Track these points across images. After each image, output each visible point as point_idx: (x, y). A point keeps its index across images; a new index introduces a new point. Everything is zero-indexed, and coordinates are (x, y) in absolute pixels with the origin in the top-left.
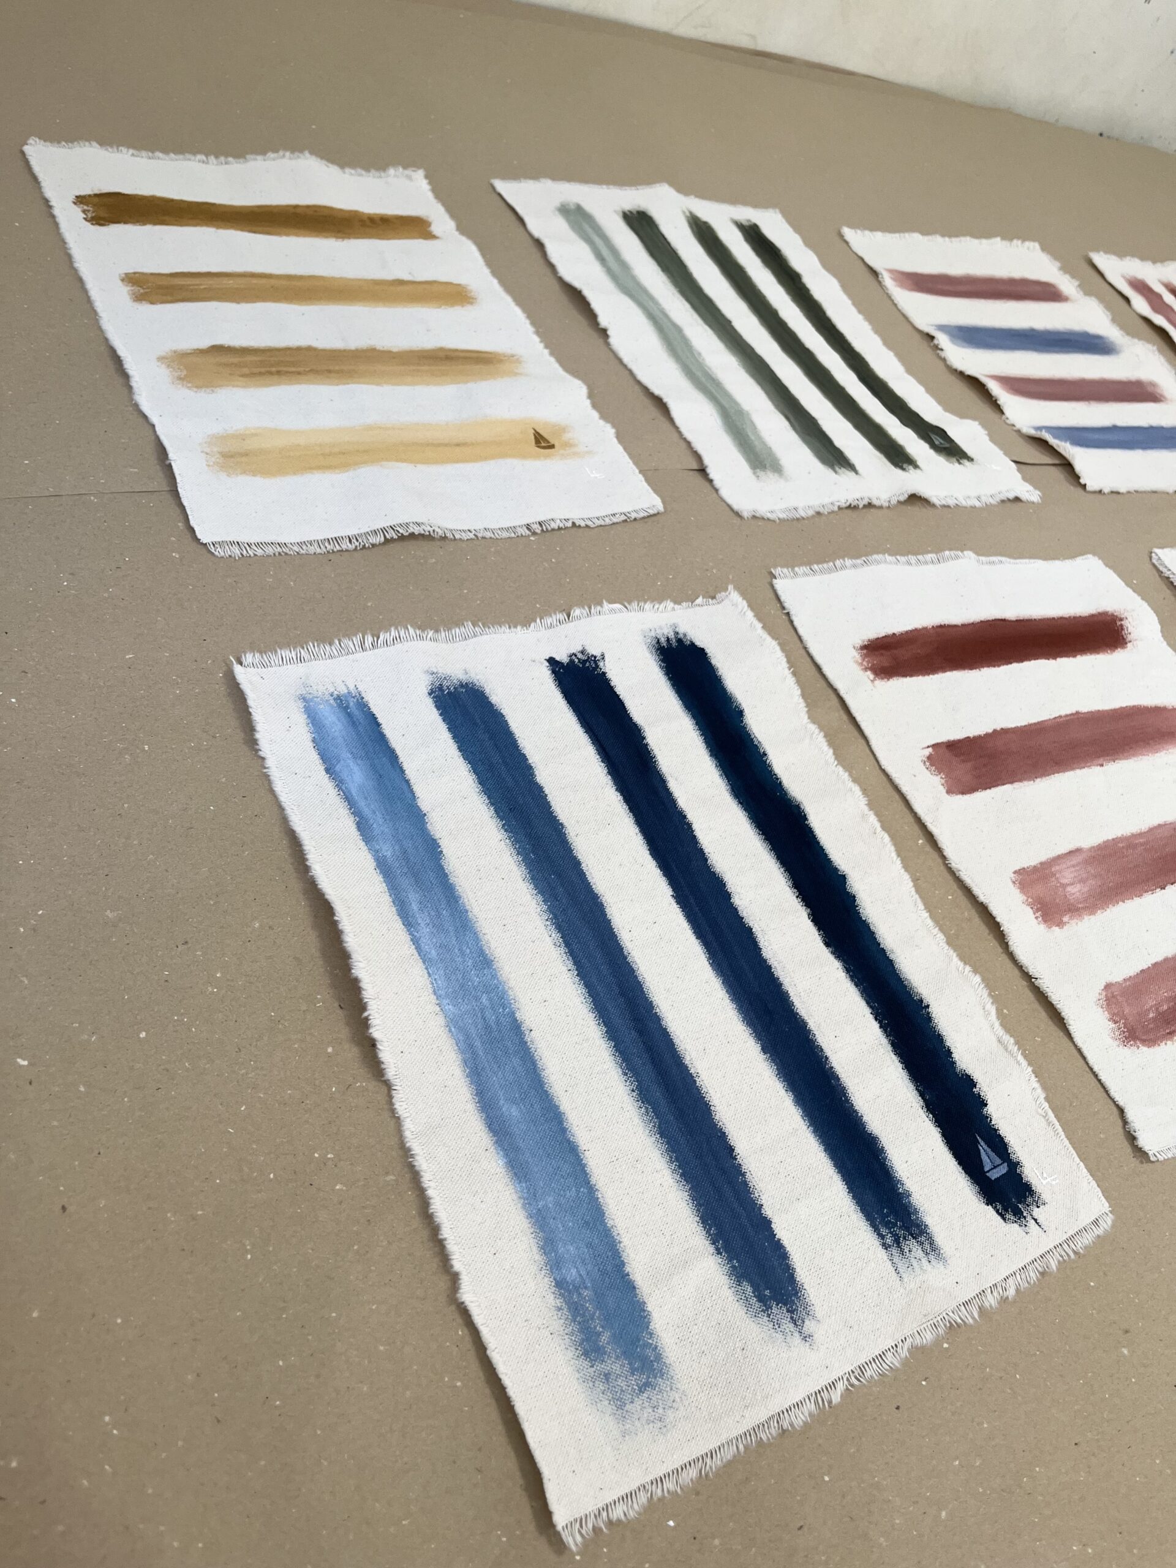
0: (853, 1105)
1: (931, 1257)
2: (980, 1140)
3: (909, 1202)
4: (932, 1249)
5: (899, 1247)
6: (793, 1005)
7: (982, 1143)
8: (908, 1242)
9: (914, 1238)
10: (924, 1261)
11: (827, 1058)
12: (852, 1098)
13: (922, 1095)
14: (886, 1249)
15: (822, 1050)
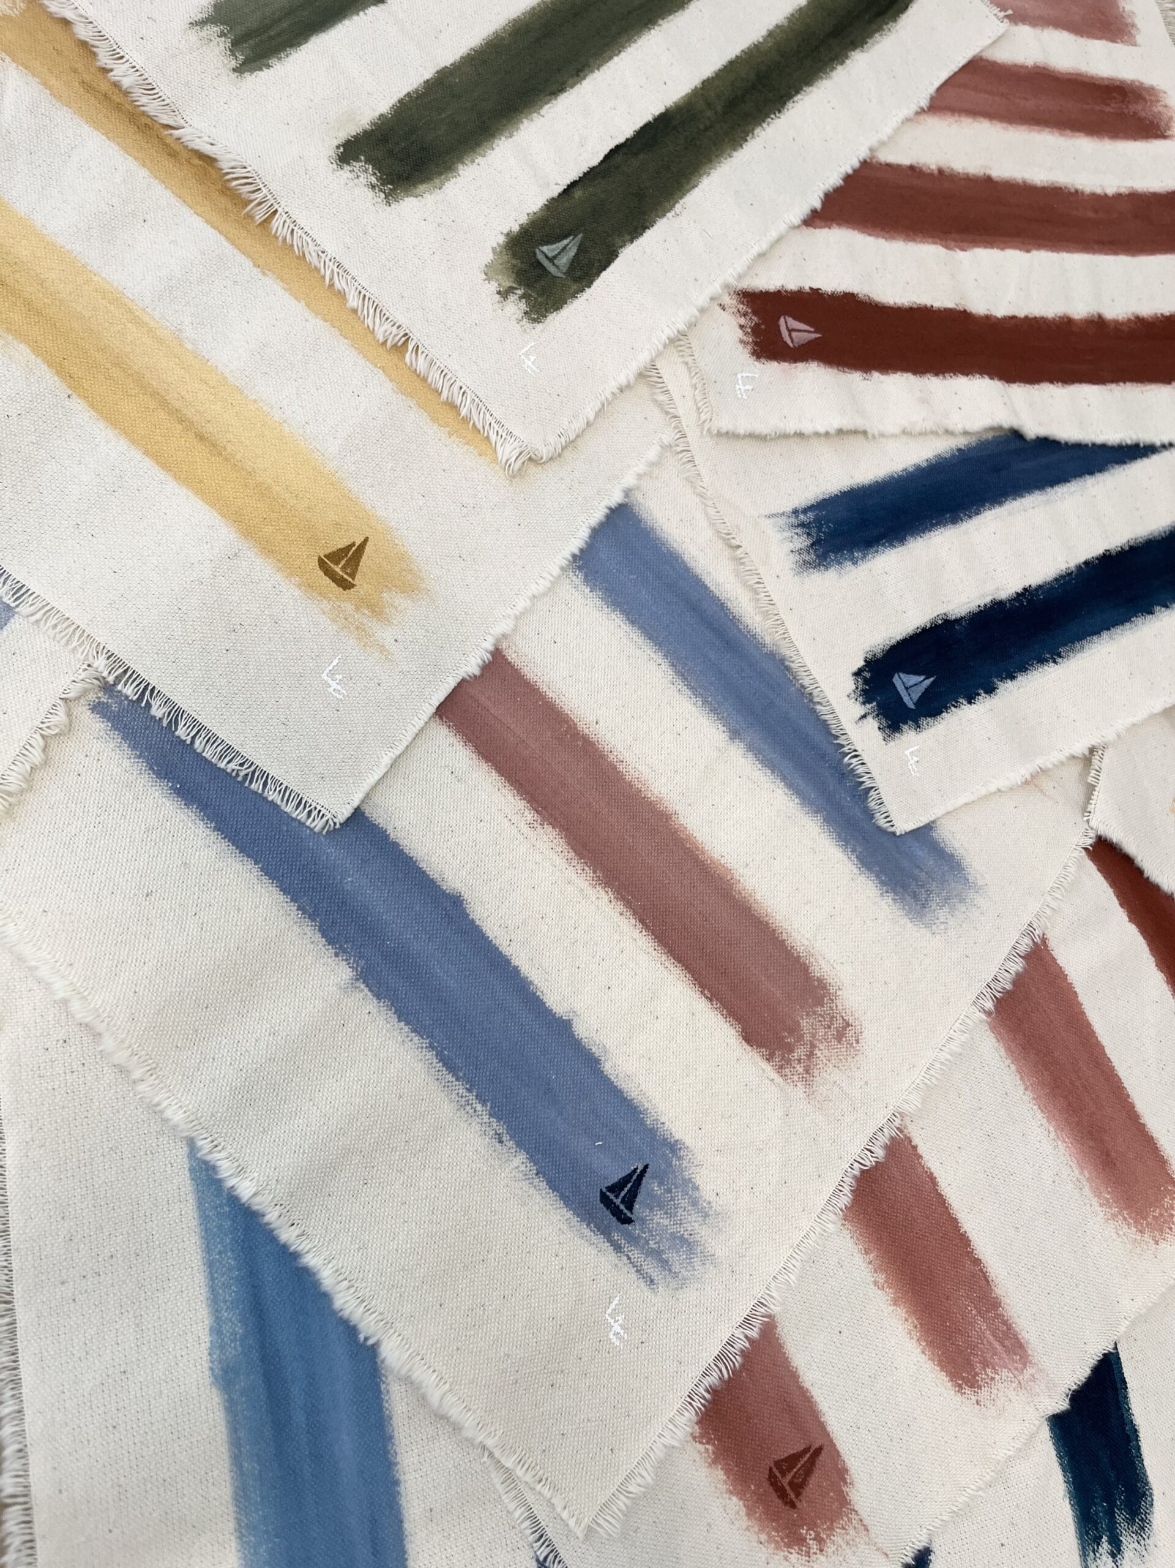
0: (930, 531)
1: (797, 557)
2: (932, 679)
3: (846, 559)
4: (806, 565)
5: (799, 525)
6: (1013, 499)
7: (928, 682)
8: (805, 536)
9: (812, 545)
10: (791, 546)
11: (970, 517)
12: (937, 533)
13: (957, 621)
14: (793, 512)
15: (978, 514)
